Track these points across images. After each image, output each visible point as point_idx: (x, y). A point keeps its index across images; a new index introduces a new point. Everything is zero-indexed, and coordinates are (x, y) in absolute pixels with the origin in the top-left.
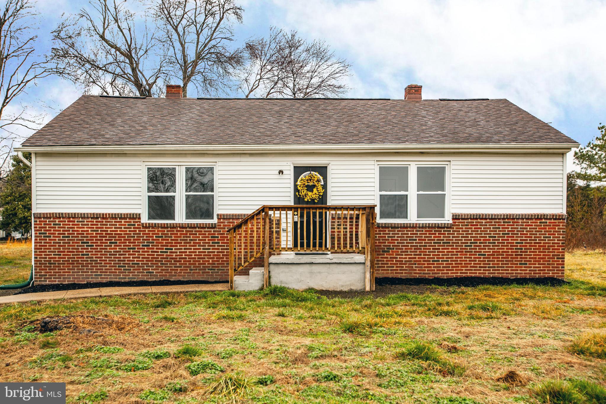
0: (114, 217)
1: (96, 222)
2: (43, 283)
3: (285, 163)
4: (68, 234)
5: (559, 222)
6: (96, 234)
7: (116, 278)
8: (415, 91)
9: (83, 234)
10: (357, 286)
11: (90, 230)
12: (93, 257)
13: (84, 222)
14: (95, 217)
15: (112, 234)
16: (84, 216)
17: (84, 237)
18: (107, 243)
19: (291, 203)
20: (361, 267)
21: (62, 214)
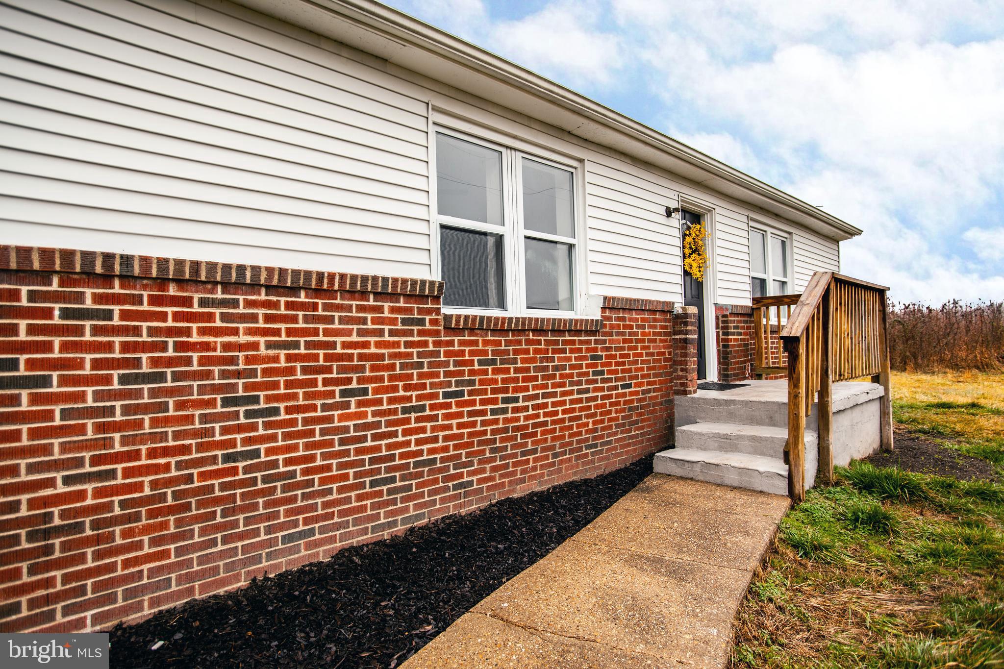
1: (289, 306)
4: (154, 362)
6: (290, 358)
7: (365, 532)
9: (233, 361)
11: (262, 340)
12: (274, 464)
13: (235, 303)
15: (350, 357)
17: (239, 374)
18: (331, 394)
21: (126, 260)
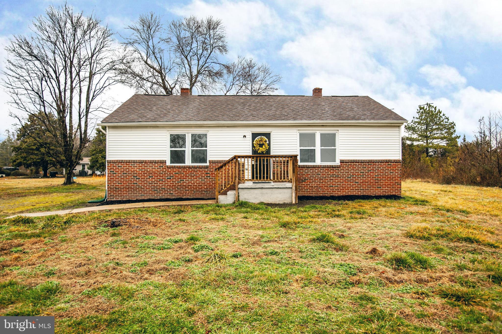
0: (151, 162)
1: (141, 165)
2: (112, 200)
3: (247, 132)
4: (126, 172)
5: (398, 164)
6: (141, 172)
7: (153, 197)
8: (319, 91)
9: (134, 172)
10: (288, 201)
11: (138, 169)
12: (139, 185)
13: (135, 165)
14: (141, 162)
15: (150, 172)
16: (134, 162)
17: (135, 173)
18: (147, 177)
19: (250, 154)
20: (290, 190)
21: (123, 160)
